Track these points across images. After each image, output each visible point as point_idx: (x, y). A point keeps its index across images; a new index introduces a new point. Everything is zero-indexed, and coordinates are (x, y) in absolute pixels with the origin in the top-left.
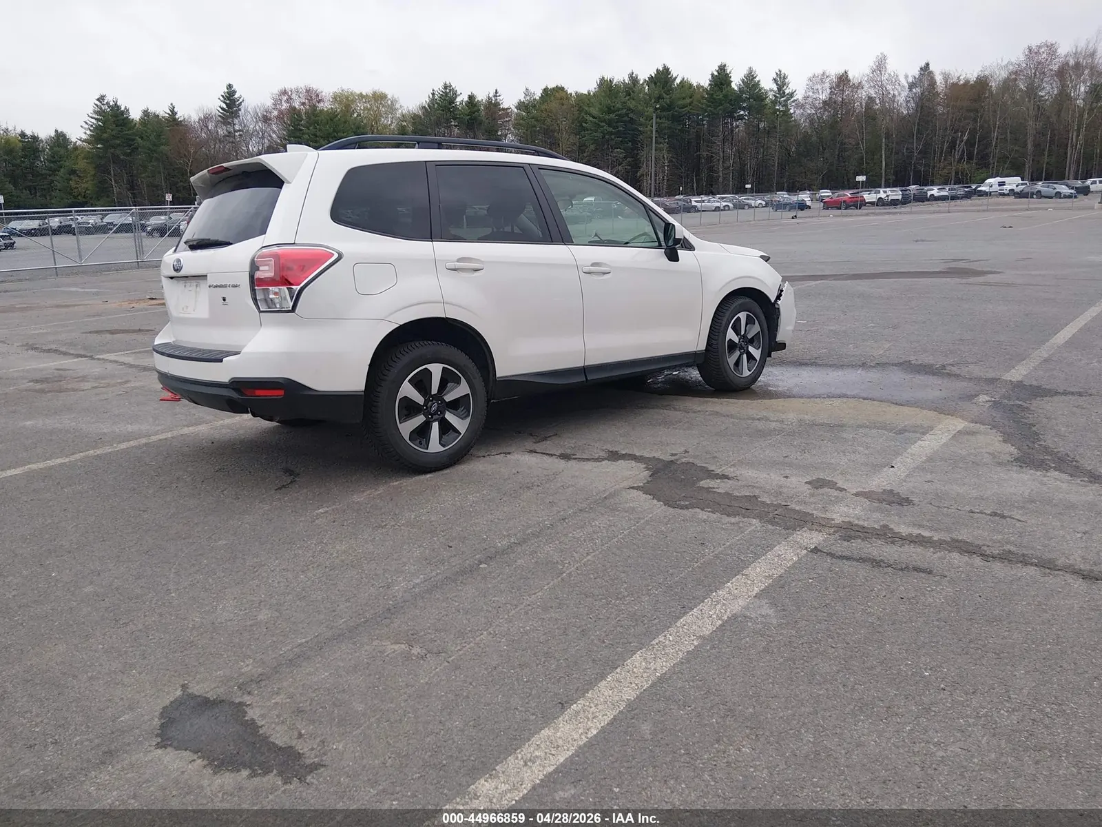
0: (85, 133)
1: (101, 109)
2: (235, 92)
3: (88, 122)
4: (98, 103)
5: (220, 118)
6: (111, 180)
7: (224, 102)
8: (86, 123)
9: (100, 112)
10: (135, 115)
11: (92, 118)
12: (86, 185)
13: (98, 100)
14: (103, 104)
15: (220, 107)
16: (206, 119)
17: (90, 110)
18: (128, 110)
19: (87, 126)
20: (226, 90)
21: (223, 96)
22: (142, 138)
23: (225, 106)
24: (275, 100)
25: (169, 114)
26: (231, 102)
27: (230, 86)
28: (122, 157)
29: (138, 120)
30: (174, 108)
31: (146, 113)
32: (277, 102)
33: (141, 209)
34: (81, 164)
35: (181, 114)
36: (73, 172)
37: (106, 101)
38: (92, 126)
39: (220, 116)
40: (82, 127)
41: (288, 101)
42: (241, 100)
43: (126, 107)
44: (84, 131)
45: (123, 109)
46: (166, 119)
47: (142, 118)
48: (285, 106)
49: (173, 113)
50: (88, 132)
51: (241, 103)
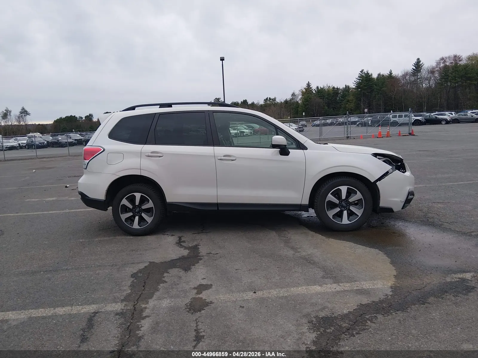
0: (354, 85)
1: (361, 75)
2: (420, 61)
3: (356, 81)
4: (361, 73)
5: (412, 74)
6: (361, 103)
7: (415, 67)
8: (355, 81)
9: (361, 77)
10: (375, 76)
11: (357, 79)
12: (352, 105)
13: (361, 72)
14: (363, 73)
15: (413, 69)
16: (406, 74)
17: (357, 77)
18: (372, 75)
19: (355, 83)
20: (416, 61)
21: (414, 64)
22: (376, 85)
23: (414, 68)
24: (437, 63)
25: (389, 74)
26: (418, 65)
27: (418, 59)
28: (367, 94)
29: (376, 78)
30: (391, 71)
31: (379, 75)
32: (438, 63)
33: (323, 118)
34: (351, 98)
35: (394, 73)
36: (348, 101)
37: (363, 72)
38: (357, 82)
39: (412, 73)
40: (353, 83)
41: (443, 63)
42: (422, 65)
43: (371, 73)
44: (354, 84)
45: (370, 74)
46: (388, 77)
47: (378, 77)
48: (442, 65)
49: (391, 73)
50: (355, 85)
51: (423, 66)
